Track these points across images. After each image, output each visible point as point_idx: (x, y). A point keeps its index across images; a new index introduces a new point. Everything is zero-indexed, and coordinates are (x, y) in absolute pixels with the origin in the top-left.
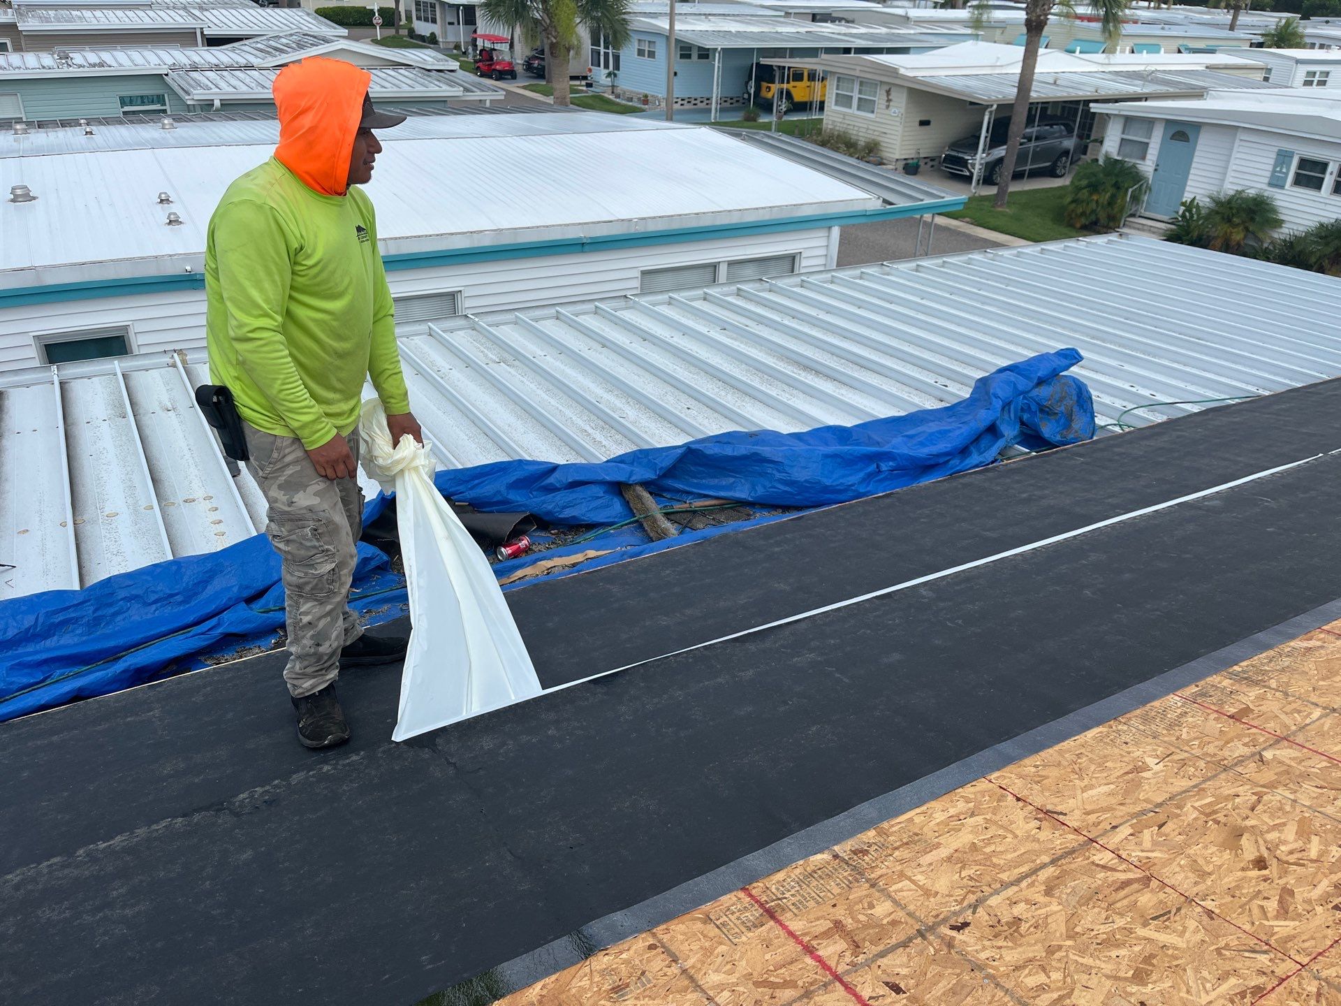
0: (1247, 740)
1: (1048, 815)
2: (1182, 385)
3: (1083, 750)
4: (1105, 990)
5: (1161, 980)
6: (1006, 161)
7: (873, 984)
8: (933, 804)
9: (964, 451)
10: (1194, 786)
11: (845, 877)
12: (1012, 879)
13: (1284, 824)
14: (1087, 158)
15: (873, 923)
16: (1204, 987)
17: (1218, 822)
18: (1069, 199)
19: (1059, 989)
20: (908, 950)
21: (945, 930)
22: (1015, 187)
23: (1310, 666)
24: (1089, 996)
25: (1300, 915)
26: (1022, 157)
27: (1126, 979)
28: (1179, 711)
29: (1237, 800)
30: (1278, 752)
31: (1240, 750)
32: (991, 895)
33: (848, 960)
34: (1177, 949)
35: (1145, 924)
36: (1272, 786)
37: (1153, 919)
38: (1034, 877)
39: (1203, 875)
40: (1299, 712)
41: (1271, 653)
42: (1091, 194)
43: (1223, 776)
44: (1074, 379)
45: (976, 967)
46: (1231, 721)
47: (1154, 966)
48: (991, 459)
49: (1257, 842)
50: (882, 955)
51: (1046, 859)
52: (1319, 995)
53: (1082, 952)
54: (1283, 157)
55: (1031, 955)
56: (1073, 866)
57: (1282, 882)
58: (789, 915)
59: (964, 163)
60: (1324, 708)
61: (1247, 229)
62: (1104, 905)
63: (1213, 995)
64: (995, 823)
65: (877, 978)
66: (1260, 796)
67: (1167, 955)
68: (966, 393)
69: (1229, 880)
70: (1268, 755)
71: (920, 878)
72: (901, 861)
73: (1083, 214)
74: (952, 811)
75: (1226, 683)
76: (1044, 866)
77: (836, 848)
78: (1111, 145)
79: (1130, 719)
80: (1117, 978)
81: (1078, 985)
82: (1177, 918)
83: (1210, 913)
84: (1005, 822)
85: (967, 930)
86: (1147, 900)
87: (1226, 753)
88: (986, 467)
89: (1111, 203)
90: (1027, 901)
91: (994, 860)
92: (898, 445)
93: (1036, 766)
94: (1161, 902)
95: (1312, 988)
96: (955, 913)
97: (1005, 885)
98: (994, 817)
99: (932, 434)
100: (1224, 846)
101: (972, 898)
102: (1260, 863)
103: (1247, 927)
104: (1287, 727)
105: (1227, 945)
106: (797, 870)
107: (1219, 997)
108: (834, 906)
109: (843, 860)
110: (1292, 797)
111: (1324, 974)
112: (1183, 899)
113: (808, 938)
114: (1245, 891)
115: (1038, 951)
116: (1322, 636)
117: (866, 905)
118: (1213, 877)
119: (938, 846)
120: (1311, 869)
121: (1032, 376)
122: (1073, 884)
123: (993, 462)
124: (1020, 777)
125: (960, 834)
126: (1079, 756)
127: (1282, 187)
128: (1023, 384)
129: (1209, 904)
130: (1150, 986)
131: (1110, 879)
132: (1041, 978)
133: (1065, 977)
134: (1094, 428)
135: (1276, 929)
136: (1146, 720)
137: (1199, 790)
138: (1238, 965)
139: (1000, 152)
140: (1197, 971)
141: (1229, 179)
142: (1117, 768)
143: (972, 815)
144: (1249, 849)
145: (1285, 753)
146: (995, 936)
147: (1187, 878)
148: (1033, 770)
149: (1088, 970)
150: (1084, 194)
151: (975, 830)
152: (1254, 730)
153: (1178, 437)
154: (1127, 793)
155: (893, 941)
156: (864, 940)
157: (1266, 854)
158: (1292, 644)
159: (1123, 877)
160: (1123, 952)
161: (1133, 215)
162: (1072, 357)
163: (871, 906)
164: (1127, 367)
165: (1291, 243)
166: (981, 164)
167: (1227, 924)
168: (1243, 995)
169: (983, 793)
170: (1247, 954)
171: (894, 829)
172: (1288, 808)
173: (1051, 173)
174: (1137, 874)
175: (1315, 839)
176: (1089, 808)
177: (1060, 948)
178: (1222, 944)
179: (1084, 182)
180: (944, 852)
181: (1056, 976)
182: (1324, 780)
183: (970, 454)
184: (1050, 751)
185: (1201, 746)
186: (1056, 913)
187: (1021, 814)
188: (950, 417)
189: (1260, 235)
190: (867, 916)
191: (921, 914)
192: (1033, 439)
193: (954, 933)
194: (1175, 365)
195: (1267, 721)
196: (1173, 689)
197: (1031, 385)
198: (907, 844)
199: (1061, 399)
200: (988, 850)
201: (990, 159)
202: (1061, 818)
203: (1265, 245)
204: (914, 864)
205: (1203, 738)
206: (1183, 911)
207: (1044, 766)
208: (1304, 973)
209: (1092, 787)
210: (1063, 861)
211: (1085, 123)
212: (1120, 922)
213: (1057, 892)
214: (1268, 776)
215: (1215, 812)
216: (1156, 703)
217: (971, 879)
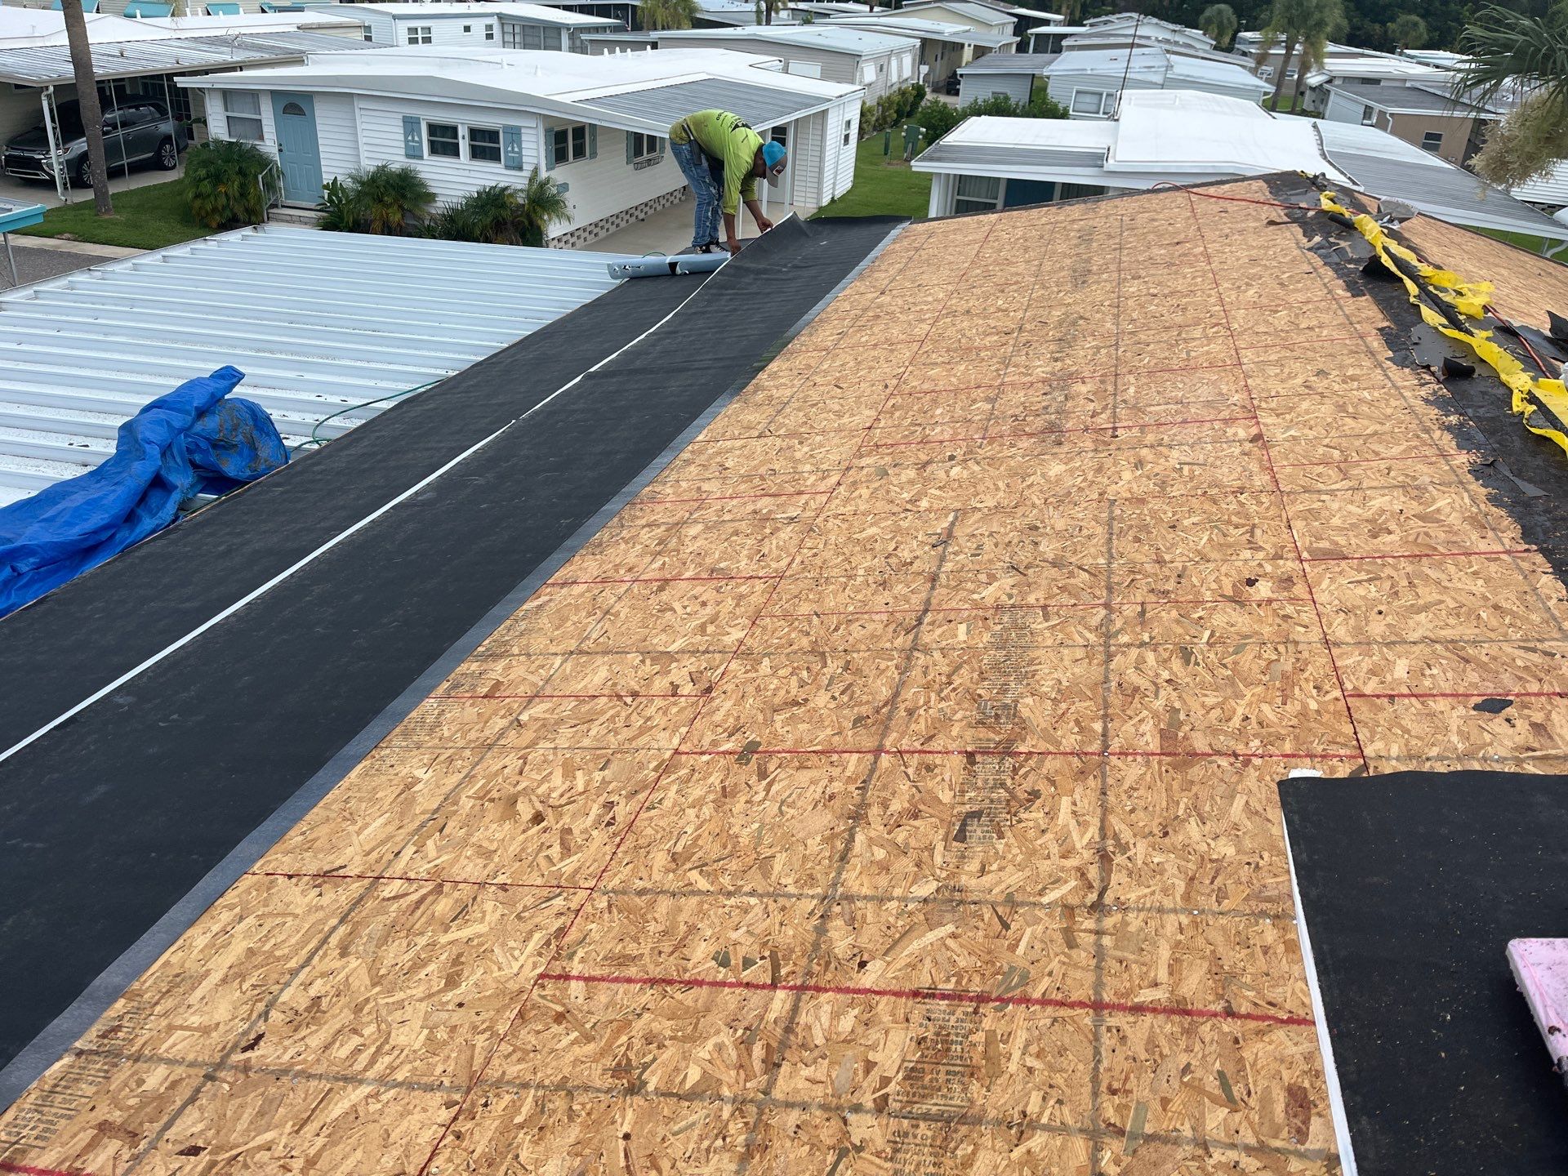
0: (503, 712)
1: (327, 876)
2: (372, 383)
3: (350, 794)
4: (422, 1014)
5: (473, 972)
6: (91, 157)
7: (165, 1163)
8: (189, 933)
9: (130, 518)
10: (465, 778)
11: (99, 1070)
12: (301, 962)
13: (551, 773)
14: (197, 142)
15: (146, 1100)
16: (513, 957)
17: (492, 800)
18: (190, 195)
19: (376, 1040)
20: (198, 1103)
21: (238, 1057)
22: (115, 188)
23: (544, 621)
24: (407, 1028)
25: (581, 846)
26: (112, 150)
27: (439, 992)
28: (436, 712)
29: (506, 771)
30: (532, 711)
31: (499, 723)
32: (282, 990)
33: (126, 1157)
34: (481, 936)
35: (446, 931)
36: (533, 744)
37: (452, 921)
38: (325, 947)
39: (488, 855)
40: (542, 667)
41: (508, 622)
42: (215, 186)
43: (489, 755)
44: (242, 401)
45: (280, 1074)
46: (485, 700)
47: (463, 963)
48: (169, 518)
49: (530, 800)
50: (168, 1126)
51: (334, 921)
52: (610, 906)
53: (390, 992)
54: (410, 124)
55: (338, 1026)
56: (363, 914)
57: (559, 826)
58: (33, 1154)
59: (37, 165)
60: (563, 655)
61: (401, 207)
62: (402, 934)
63: (522, 959)
64: (270, 914)
65: (168, 1154)
66: (524, 758)
67: (473, 947)
68: (111, 449)
69: (514, 848)
70: (524, 717)
71: (195, 1020)
72: (165, 1014)
73: (215, 210)
74: (216, 928)
75: (474, 666)
76: (334, 928)
77: (78, 1044)
78: (217, 127)
79: (391, 740)
80: (430, 996)
81: (395, 1025)
82: (475, 907)
83: (503, 887)
84: (280, 907)
85: (262, 1043)
86: (443, 906)
87: (487, 732)
88: (168, 529)
89: (243, 194)
90: (323, 975)
91: (278, 953)
92: (34, 534)
93: (303, 833)
94: (457, 901)
95: (603, 903)
96: (245, 1033)
97: (294, 973)
98: (266, 910)
99: (77, 509)
100: (503, 819)
101: (261, 1006)
102: (538, 818)
103: (539, 881)
104: (534, 685)
105: (525, 907)
106: (31, 1098)
107: (528, 957)
108: (93, 1108)
109: (91, 1052)
110: (552, 746)
111: (609, 888)
112: (476, 887)
113: (68, 1164)
114: (529, 851)
115: (347, 1016)
116: (549, 590)
117: (134, 1086)
118: (499, 853)
119: (207, 973)
120: (581, 800)
121: (188, 407)
122: (367, 931)
123: (174, 521)
124: (286, 853)
125: (231, 947)
126: (346, 801)
127: (421, 157)
128: (178, 420)
129: (501, 879)
130: (464, 984)
131: (404, 906)
132: (356, 1040)
133: (379, 1026)
134: (286, 453)
135: (563, 870)
136: (406, 734)
137: (470, 778)
138: (537, 920)
139: (80, 146)
140: (503, 944)
141: (363, 155)
142: (387, 795)
143: (241, 919)
144: (525, 810)
145: (539, 709)
146: (295, 1030)
147: (476, 865)
148: (301, 838)
149: (400, 1005)
150: (206, 187)
151: (248, 934)
152: (508, 700)
153: (378, 438)
154: (402, 814)
155: (179, 1103)
156: (141, 1124)
157: (539, 807)
158: (525, 607)
159: (415, 897)
160: (431, 968)
161: (274, 206)
162: (231, 376)
163: (140, 1082)
164: (308, 376)
165: (451, 216)
166: (60, 163)
167: (520, 889)
168: (548, 943)
169: (248, 891)
170: (544, 906)
171: (147, 984)
172: (551, 757)
173: (157, 165)
174: (430, 886)
175: (579, 774)
176: (367, 848)
177: (367, 1000)
178: (520, 907)
179: (202, 172)
180: (215, 977)
181: (369, 1031)
182: (576, 718)
183: (139, 520)
184: (315, 810)
185: (463, 737)
186: (356, 969)
187: (297, 890)
188: (98, 481)
189: (418, 213)
190: (137, 1096)
191: (204, 1057)
192: (217, 482)
193: (248, 1054)
194: (358, 364)
195: (517, 687)
196: (426, 693)
197: (189, 419)
198: (168, 991)
199: (235, 428)
200: (267, 947)
201: (69, 156)
202: (341, 872)
203: (427, 223)
204: (181, 1010)
205: (464, 729)
206: (479, 899)
207: (312, 829)
208: (594, 895)
209: (367, 825)
210: (353, 914)
211: (178, 102)
212: (422, 941)
213: (352, 949)
214: (528, 735)
215: (489, 792)
216: (413, 714)
217: (254, 987)
